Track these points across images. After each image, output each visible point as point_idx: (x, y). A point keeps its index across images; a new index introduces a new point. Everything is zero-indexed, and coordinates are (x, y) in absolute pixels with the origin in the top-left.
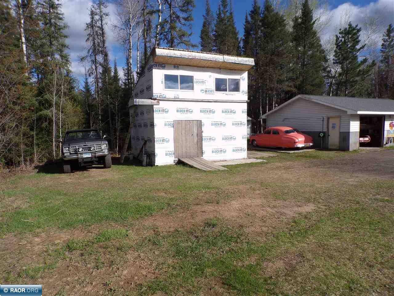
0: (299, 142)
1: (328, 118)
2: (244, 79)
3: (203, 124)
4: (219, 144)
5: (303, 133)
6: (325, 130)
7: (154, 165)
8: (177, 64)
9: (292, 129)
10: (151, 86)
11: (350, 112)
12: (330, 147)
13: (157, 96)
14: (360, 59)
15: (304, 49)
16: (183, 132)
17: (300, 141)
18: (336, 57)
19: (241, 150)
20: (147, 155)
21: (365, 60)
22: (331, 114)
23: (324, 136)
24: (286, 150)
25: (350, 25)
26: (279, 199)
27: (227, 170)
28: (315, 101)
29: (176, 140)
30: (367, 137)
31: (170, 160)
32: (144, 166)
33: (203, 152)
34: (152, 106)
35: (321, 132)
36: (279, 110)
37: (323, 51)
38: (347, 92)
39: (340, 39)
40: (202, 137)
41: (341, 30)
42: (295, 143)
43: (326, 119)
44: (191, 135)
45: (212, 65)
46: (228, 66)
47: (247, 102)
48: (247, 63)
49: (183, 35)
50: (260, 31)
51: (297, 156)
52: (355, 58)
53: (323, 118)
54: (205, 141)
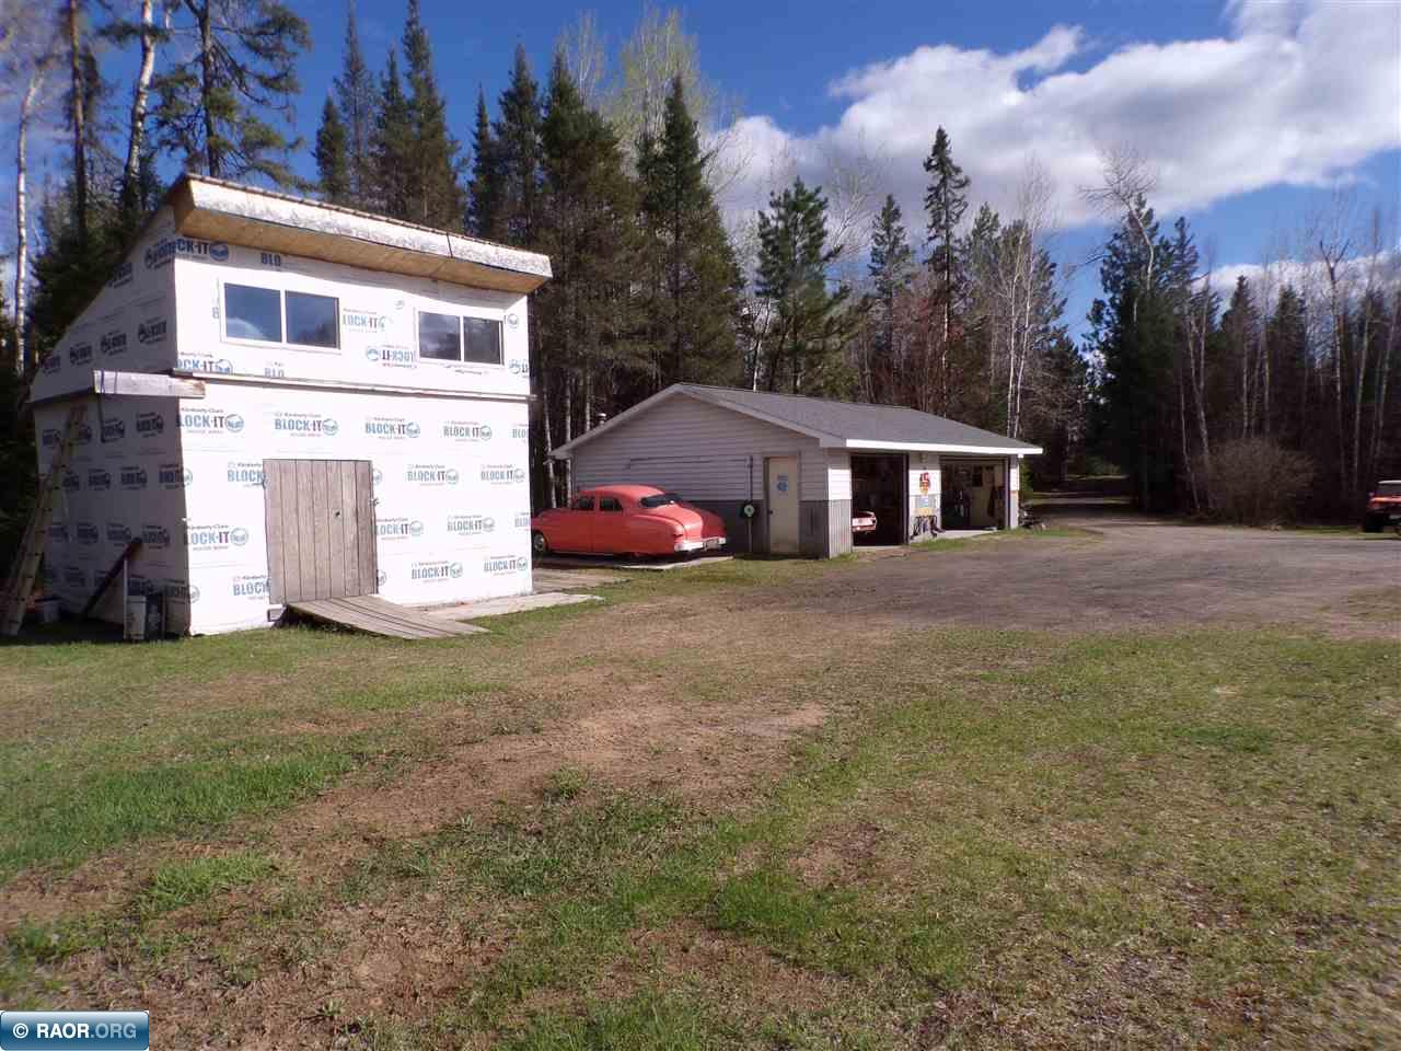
0: (687, 535)
1: (767, 460)
2: (516, 322)
3: (375, 474)
4: (436, 543)
5: (695, 505)
6: (758, 496)
7: (187, 633)
8: (275, 248)
9: (660, 493)
10: (165, 323)
11: (826, 442)
12: (774, 549)
13: (196, 365)
14: (830, 288)
15: (677, 237)
16: (304, 503)
17: (690, 531)
18: (764, 274)
19: (513, 564)
20: (149, 598)
21: (844, 293)
22: (771, 447)
23: (756, 514)
24: (646, 563)
25: (799, 185)
26: (716, 699)
27: (486, 634)
28: (728, 405)
29: (274, 535)
30: (869, 516)
31: (255, 613)
32: (137, 642)
33: (380, 575)
34: (173, 402)
35: (746, 503)
36: (612, 431)
37: (727, 253)
38: (798, 383)
39: (773, 223)
40: (372, 522)
41: (776, 198)
42: (676, 536)
43: (758, 462)
44: (332, 516)
45: (410, 265)
46: (464, 272)
47: (528, 401)
48: (528, 270)
49: (264, 143)
50: (538, 164)
51: (689, 580)
52: (819, 281)
53: (752, 459)
54: (387, 535)
